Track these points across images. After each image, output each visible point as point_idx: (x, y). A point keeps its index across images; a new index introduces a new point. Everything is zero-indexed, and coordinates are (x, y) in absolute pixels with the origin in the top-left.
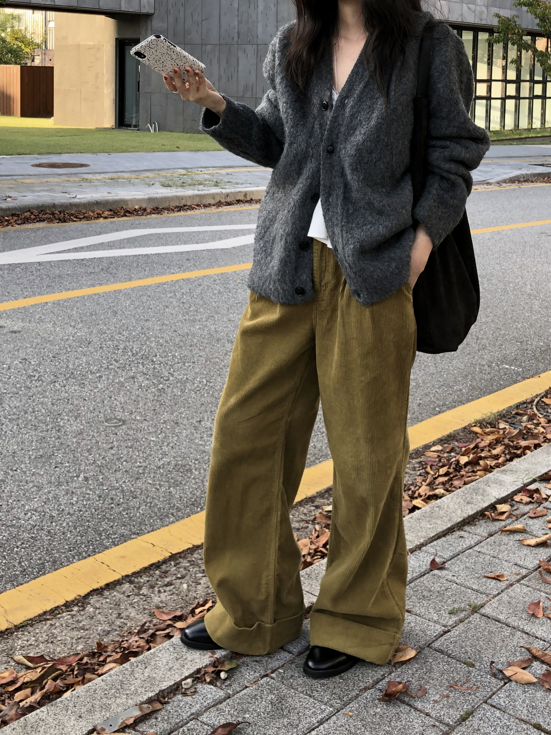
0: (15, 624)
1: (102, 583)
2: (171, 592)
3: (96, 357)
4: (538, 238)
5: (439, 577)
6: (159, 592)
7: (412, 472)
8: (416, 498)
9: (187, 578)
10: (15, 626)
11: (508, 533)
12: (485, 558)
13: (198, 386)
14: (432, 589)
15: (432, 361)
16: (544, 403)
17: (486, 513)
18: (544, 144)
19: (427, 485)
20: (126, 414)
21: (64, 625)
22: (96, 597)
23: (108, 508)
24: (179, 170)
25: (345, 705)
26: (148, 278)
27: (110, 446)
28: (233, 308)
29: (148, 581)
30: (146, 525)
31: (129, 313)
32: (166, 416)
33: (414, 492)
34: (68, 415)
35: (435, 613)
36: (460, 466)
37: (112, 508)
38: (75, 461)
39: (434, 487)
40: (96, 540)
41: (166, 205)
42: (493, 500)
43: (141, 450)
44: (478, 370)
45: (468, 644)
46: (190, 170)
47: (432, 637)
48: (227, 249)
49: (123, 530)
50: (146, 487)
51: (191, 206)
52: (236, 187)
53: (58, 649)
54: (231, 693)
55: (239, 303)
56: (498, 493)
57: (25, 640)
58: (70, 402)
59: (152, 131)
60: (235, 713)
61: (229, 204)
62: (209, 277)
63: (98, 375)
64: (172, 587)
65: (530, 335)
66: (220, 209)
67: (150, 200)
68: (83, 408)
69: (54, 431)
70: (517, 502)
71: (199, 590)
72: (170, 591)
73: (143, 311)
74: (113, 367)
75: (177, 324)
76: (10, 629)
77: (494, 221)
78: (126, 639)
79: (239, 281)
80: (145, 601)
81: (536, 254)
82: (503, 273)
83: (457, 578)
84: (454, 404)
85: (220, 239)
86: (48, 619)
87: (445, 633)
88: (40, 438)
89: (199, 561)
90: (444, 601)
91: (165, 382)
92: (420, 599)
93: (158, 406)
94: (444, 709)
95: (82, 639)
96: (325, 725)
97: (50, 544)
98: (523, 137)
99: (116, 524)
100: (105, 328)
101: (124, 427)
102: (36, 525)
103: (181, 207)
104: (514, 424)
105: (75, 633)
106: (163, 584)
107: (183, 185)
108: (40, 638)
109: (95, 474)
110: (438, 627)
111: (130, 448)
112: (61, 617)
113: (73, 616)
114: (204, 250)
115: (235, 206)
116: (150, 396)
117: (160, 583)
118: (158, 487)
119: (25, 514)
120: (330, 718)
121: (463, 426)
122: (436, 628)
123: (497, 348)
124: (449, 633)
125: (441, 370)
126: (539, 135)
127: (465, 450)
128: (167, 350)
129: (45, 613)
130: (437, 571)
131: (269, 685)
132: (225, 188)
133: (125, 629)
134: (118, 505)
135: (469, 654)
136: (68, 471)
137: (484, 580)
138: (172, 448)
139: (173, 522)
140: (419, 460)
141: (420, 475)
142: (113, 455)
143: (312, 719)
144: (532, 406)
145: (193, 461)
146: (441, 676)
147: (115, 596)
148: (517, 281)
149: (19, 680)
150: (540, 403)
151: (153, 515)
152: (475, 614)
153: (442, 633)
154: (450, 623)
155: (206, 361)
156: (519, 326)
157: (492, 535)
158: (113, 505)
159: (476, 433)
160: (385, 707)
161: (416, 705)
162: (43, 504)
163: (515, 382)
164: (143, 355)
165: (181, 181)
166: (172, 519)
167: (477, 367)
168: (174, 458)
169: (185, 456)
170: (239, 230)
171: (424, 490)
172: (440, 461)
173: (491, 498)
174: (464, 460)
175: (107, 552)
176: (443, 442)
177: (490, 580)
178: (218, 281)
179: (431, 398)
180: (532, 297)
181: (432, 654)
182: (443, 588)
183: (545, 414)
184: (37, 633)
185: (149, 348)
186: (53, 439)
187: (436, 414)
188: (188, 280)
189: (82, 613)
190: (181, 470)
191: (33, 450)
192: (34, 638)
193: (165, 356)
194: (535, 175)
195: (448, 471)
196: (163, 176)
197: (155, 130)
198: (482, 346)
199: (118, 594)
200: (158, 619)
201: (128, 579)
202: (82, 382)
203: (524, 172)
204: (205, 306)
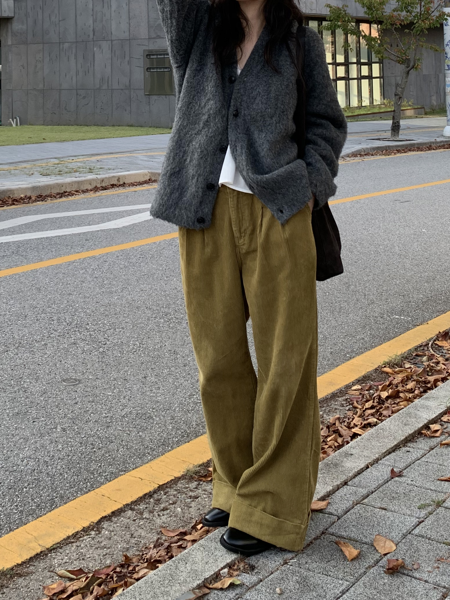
0: (47, 547)
1: (109, 512)
2: (169, 515)
3: (36, 328)
4: (393, 204)
5: (400, 482)
6: (159, 515)
7: (341, 408)
8: (353, 427)
9: (178, 503)
10: (48, 549)
11: (446, 446)
12: (433, 466)
13: (133, 348)
14: (398, 491)
15: (332, 316)
16: (438, 345)
17: (423, 432)
18: (374, 120)
19: (359, 417)
20: (79, 374)
21: (88, 546)
22: (106, 522)
23: (92, 452)
24: (52, 160)
25: (358, 580)
26: (57, 258)
27: (74, 402)
28: (141, 279)
29: (146, 508)
30: (129, 463)
31: (52, 289)
32: (114, 375)
33: (349, 423)
34: (28, 378)
35: (407, 509)
36: (382, 400)
37: (95, 451)
38: (48, 416)
39: (366, 418)
40: (91, 478)
41: (48, 193)
42: (426, 422)
43: (102, 404)
44: (373, 321)
45: (441, 529)
46: (62, 159)
47: (411, 526)
48: (118, 228)
49: (111, 469)
50: (117, 433)
51: (70, 192)
52: (109, 173)
53: (91, 565)
54: (261, 578)
55: (146, 275)
56: (427, 416)
57: (60, 560)
58: (27, 367)
59: (14, 125)
60: (271, 591)
61: (105, 188)
62: (112, 254)
63: (43, 343)
64: (169, 511)
65: (409, 289)
66: (98, 194)
67: (34, 188)
68: (39, 372)
69: (21, 392)
70: (444, 422)
71: (193, 512)
72: (167, 514)
73: (63, 287)
74: (54, 336)
75: (97, 296)
76: (44, 551)
77: (350, 191)
78: (145, 553)
79: (139, 256)
80: (150, 523)
81: (395, 219)
82: (371, 237)
83: (416, 482)
84: (361, 350)
85: (109, 220)
86: (73, 542)
87: (420, 523)
88: (11, 398)
89: (183, 489)
90: (411, 499)
91: (104, 346)
92: (391, 500)
93: (105, 367)
94: (438, 577)
95: (107, 555)
96: (347, 594)
97: (53, 484)
98: (355, 114)
99: (103, 464)
100: (34, 303)
101: (81, 385)
102: (35, 470)
103: (62, 194)
104: (416, 364)
105: (100, 551)
106: (160, 509)
107: (60, 173)
108: (72, 557)
109: (70, 425)
110: (413, 519)
111: (92, 402)
112: (83, 540)
113: (93, 539)
114: (98, 231)
115: (111, 190)
116: (94, 358)
117: (157, 508)
118: (129, 433)
119: (23, 461)
120: (349, 589)
121: (374, 368)
122: (412, 520)
123: (384, 302)
124: (423, 523)
125: (341, 323)
126: (369, 112)
127: (383, 387)
128: (96, 318)
129: (68, 537)
130: (397, 478)
131: (290, 570)
132: (100, 174)
133: (141, 545)
134: (99, 449)
135: (445, 536)
136: (46, 424)
137: (438, 482)
138: (129, 400)
139: (151, 460)
140: (344, 398)
141: (349, 410)
142: (80, 409)
143: (335, 591)
144: (428, 348)
145: (151, 410)
146: (428, 553)
147: (122, 521)
148: (385, 243)
149: (68, 589)
150: (434, 345)
151: (132, 455)
152: (440, 508)
153: (418, 523)
154: (422, 515)
155: (133, 327)
156: (398, 282)
157: (433, 449)
158: (95, 449)
159: (387, 373)
160: (391, 578)
161: (415, 575)
162: (34, 452)
163: (408, 329)
164: (77, 324)
165: (58, 169)
166: (149, 458)
167: (371, 318)
168: (133, 408)
169: (142, 406)
170: (123, 212)
171: (357, 420)
172: (363, 397)
173: (423, 420)
174: (384, 395)
175: (103, 487)
176: (360, 382)
177: (443, 482)
178: (120, 257)
179: (340, 347)
180: (402, 257)
181: (415, 539)
182: (407, 490)
183: (441, 354)
184: (68, 554)
185: (80, 318)
186: (23, 398)
187: (348, 360)
188: (94, 257)
189: (100, 536)
190: (143, 417)
191: (8, 408)
192: (67, 557)
193: (96, 324)
194: (374, 149)
195: (373, 405)
196: (39, 166)
197: (17, 125)
198: (371, 300)
199: (125, 519)
200: (166, 536)
201: (130, 506)
202: (31, 350)
203: (364, 146)
204: (116, 279)
